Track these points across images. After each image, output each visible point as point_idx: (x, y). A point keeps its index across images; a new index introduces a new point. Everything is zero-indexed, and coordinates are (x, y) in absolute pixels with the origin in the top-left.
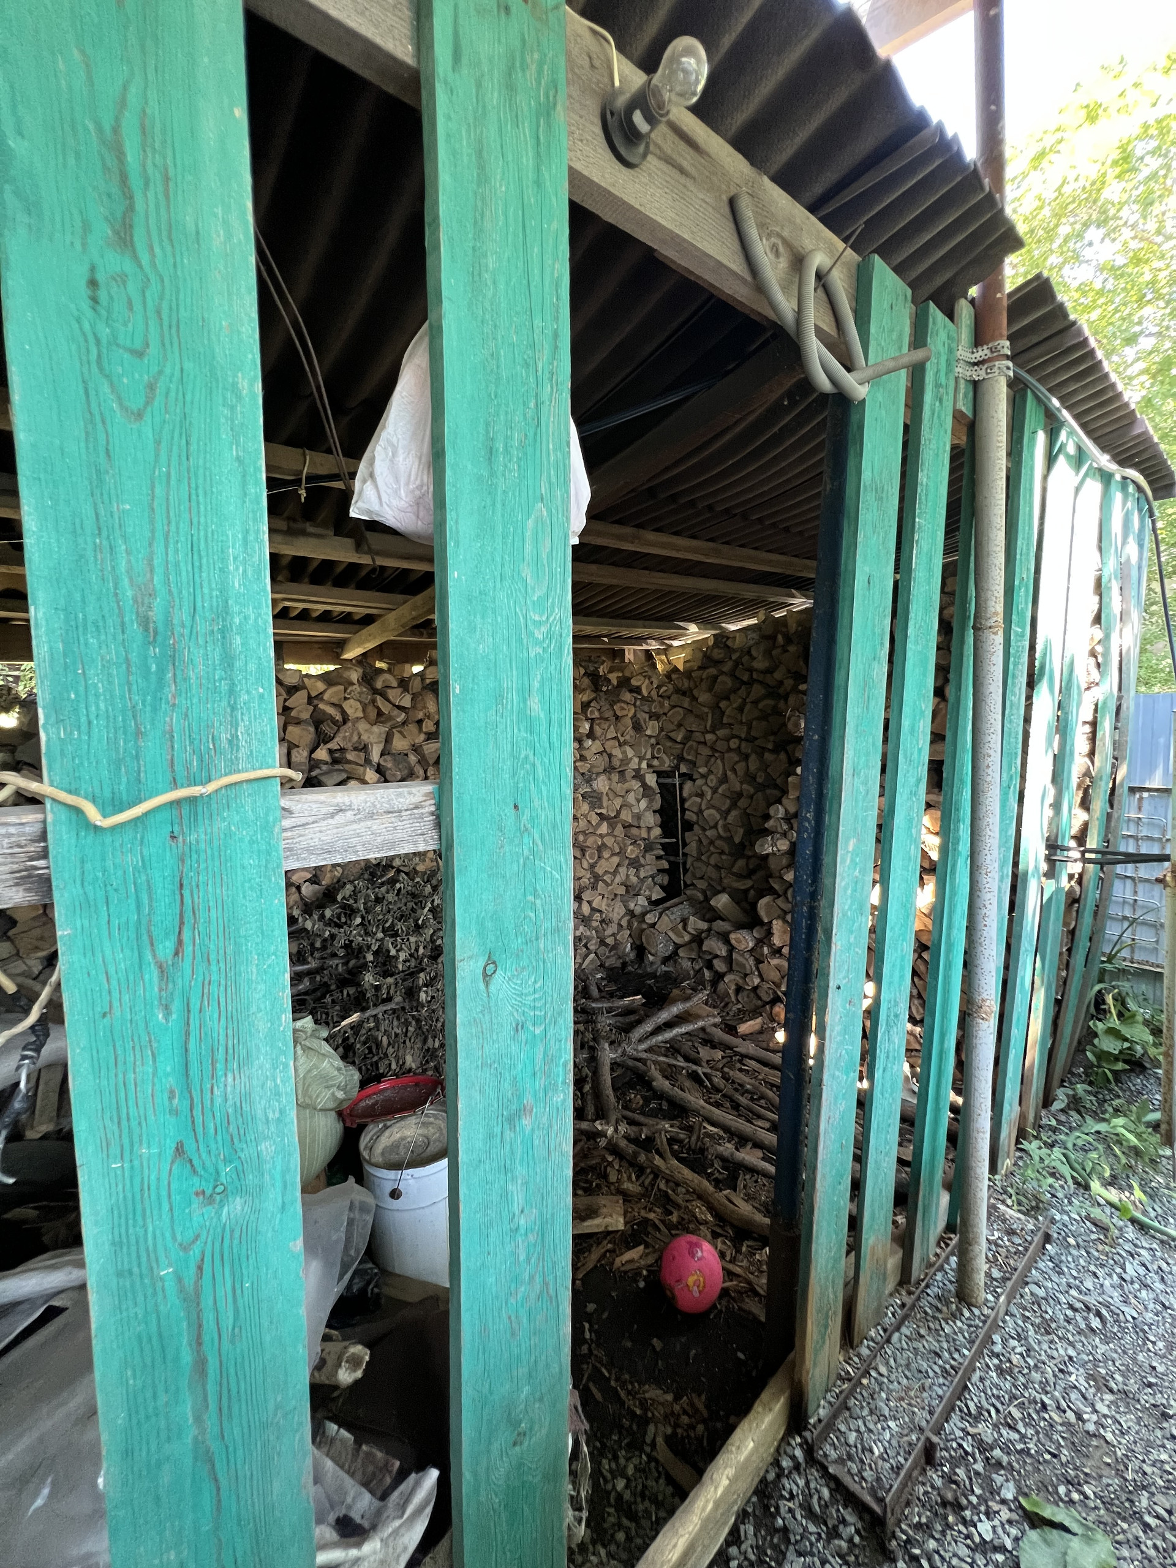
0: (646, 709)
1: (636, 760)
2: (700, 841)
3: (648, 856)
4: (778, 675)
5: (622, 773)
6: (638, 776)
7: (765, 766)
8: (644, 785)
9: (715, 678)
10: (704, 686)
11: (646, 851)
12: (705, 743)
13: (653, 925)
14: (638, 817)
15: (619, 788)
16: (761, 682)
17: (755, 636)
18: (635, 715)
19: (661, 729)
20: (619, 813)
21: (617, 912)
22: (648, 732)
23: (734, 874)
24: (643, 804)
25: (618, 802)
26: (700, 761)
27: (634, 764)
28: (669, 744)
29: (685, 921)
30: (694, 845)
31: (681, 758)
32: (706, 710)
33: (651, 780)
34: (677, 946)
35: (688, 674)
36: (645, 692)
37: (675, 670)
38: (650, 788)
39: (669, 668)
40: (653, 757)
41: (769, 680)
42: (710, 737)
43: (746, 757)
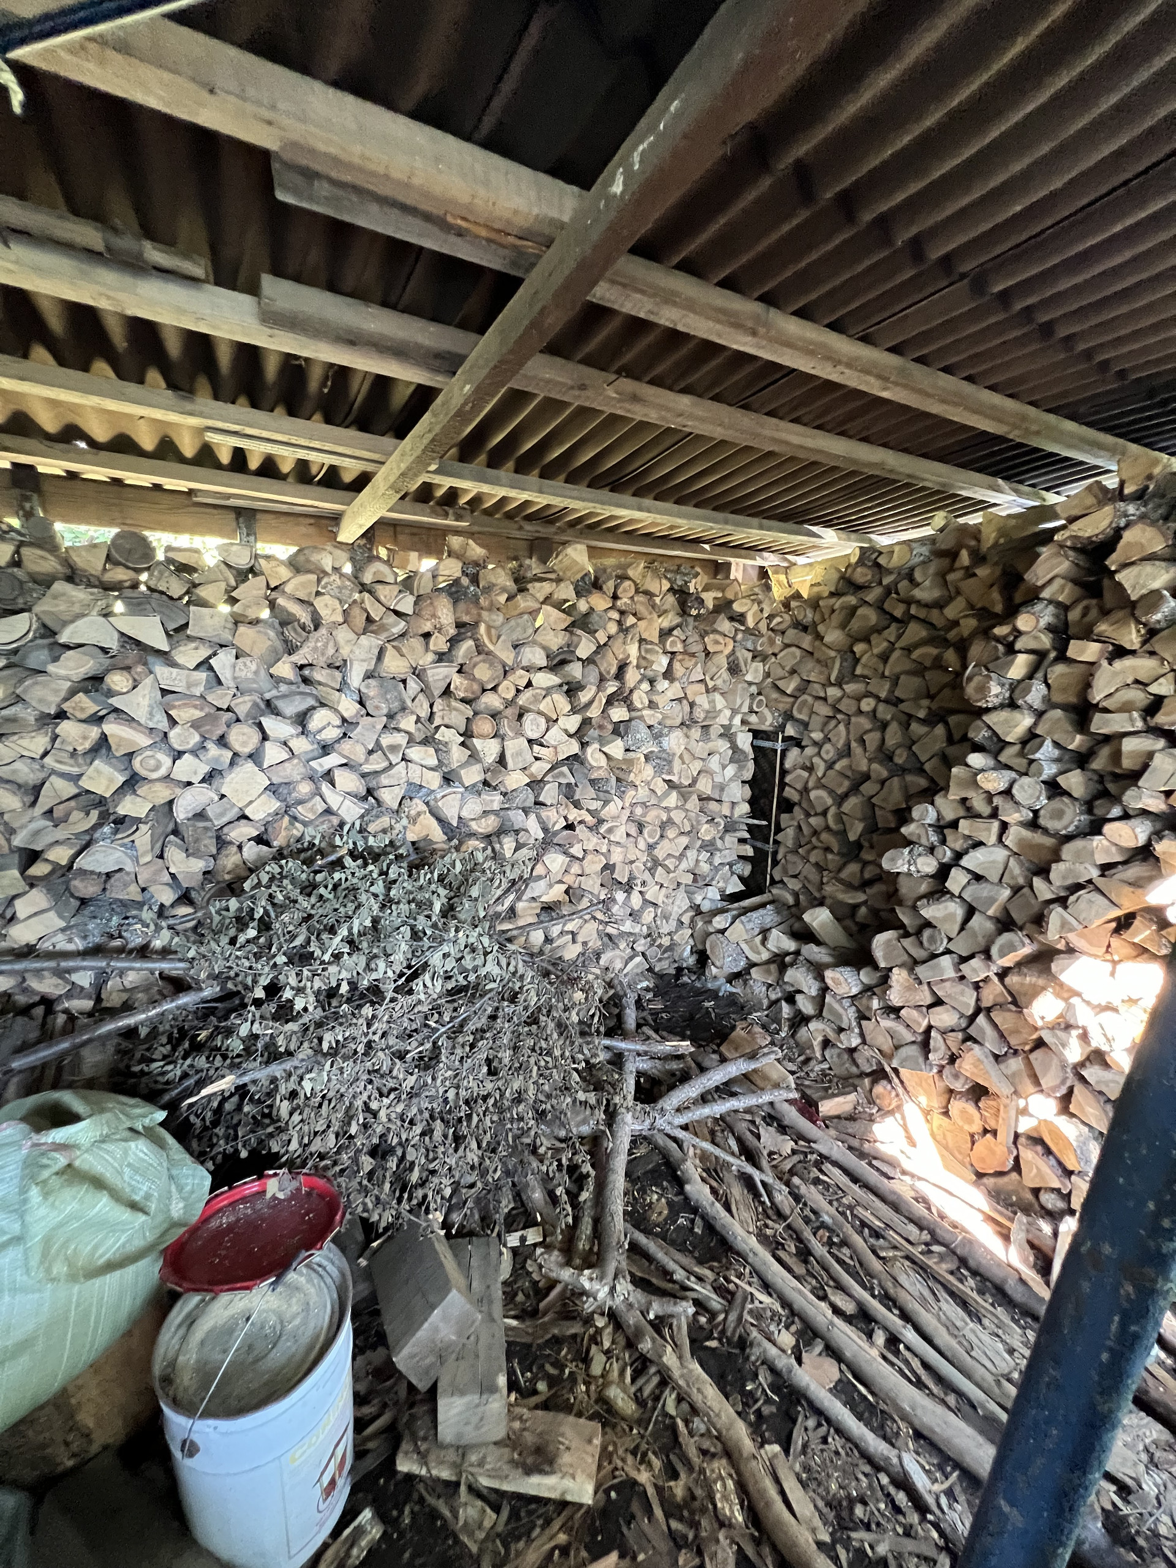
0: (750, 646)
1: (728, 713)
2: (800, 827)
3: (727, 837)
4: (950, 612)
5: (706, 728)
6: (727, 734)
7: (910, 743)
8: (734, 748)
9: (852, 611)
10: (836, 619)
11: (726, 830)
12: (825, 699)
13: (722, 932)
14: (722, 788)
15: (700, 749)
16: (924, 621)
17: (925, 550)
18: (733, 652)
19: (768, 675)
20: (695, 781)
21: (680, 905)
22: (748, 678)
23: (841, 881)
24: (731, 770)
25: (697, 766)
26: (816, 722)
27: (724, 719)
28: (775, 695)
29: (765, 932)
30: (790, 832)
31: (788, 716)
32: (833, 654)
33: (745, 741)
34: (753, 965)
35: (814, 603)
36: (750, 622)
37: (797, 596)
38: (743, 752)
39: (789, 592)
40: (751, 711)
41: (935, 616)
42: (833, 692)
43: (884, 726)
